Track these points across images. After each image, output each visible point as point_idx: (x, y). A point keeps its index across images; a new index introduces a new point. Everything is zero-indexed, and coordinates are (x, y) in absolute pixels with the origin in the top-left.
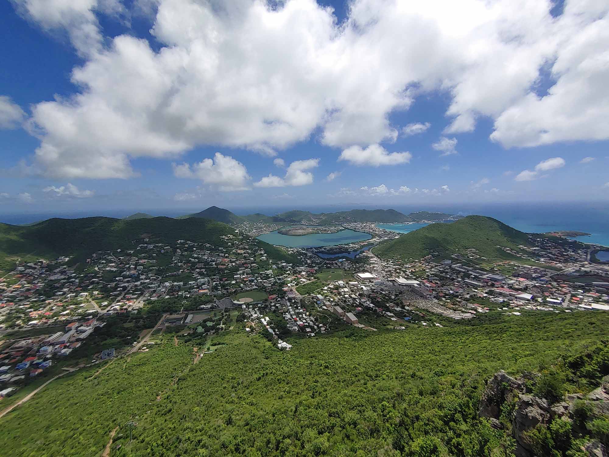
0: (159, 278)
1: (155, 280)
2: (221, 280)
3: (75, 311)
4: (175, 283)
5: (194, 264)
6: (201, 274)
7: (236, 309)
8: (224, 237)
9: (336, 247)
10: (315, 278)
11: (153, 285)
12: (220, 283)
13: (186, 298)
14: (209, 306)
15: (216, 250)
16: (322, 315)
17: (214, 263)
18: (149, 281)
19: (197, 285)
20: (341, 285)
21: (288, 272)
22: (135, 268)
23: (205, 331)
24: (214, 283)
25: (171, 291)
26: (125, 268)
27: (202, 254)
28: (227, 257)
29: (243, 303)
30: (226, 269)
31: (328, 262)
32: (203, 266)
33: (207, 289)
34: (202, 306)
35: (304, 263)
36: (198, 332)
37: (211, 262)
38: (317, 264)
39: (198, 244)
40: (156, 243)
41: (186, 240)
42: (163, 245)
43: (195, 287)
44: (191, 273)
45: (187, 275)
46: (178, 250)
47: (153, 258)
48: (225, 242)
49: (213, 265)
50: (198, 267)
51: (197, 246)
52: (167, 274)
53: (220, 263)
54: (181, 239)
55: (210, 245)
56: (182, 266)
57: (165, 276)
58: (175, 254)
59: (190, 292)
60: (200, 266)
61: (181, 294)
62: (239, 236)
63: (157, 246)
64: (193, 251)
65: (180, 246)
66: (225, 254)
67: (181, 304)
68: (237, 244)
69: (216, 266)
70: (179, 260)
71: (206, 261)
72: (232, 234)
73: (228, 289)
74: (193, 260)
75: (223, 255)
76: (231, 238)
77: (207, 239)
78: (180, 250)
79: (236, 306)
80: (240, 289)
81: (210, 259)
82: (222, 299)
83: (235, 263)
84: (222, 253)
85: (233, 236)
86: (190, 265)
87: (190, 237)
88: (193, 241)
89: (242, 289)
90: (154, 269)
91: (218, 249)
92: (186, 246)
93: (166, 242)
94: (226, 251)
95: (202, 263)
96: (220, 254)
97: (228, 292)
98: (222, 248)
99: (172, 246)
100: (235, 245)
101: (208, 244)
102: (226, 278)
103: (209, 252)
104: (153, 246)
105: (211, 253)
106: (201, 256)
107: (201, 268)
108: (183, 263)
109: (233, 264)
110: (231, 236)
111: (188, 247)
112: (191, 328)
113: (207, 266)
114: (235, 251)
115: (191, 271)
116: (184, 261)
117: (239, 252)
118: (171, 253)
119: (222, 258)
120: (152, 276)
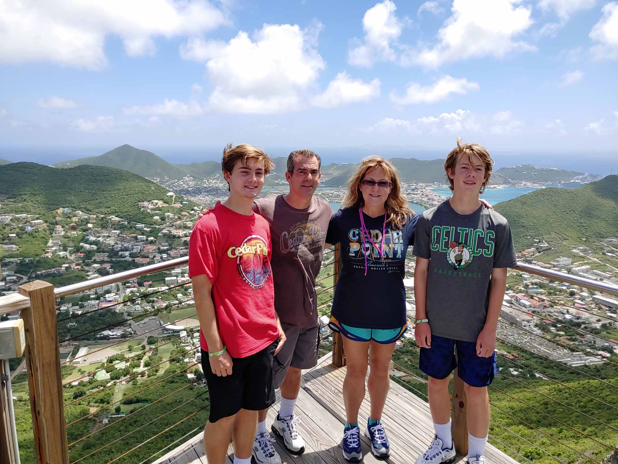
0: (22, 278)
1: (15, 282)
2: (140, 285)
5: (89, 254)
6: (102, 273)
7: (169, 338)
8: (146, 204)
12: (139, 291)
13: (75, 316)
14: (118, 332)
17: (127, 253)
18: (3, 284)
19: (96, 293)
23: (112, 379)
24: (128, 290)
27: (104, 236)
28: (152, 242)
29: (182, 327)
32: (106, 259)
33: (116, 300)
34: (106, 333)
36: (99, 379)
37: (121, 250)
39: (97, 217)
40: (16, 212)
41: (74, 209)
42: (29, 216)
43: (93, 296)
44: (84, 271)
45: (76, 274)
46: (59, 228)
47: (11, 242)
48: (149, 213)
49: (126, 257)
50: (98, 259)
51: (96, 221)
52: (38, 273)
53: (140, 253)
54: (65, 206)
55: (120, 219)
56: (67, 257)
57: (34, 276)
58: (52, 235)
59: (82, 307)
60: (101, 259)
61: (66, 310)
62: (174, 204)
63: (18, 219)
64: (88, 230)
65: (62, 220)
66: (148, 236)
67: (66, 327)
68: (172, 219)
69: (131, 259)
70: (60, 246)
71: (113, 250)
72: (162, 200)
73: (153, 301)
74: (87, 246)
75: (144, 237)
76: (160, 206)
77: (113, 208)
78: (63, 227)
79: (169, 333)
80: (177, 302)
81: (120, 246)
82: (143, 319)
83: (167, 254)
84: (143, 234)
85: (164, 202)
86: (82, 255)
87: (81, 203)
88: (88, 210)
89: (180, 303)
90: (12, 263)
91: (135, 228)
92: (74, 220)
93: (35, 210)
94: (151, 232)
95: (104, 252)
96: (139, 237)
97: (153, 307)
98: (143, 225)
99: (47, 220)
100: (167, 219)
101: (116, 216)
102: (151, 282)
103: (118, 232)
104: (11, 218)
105: (122, 234)
106: (103, 240)
107: (102, 262)
108: (68, 251)
109: (164, 256)
110: (160, 203)
111: (78, 222)
112: (85, 372)
113: (114, 259)
114: (168, 230)
115: (84, 267)
116: (69, 249)
117: (175, 234)
118: (46, 232)
119: (143, 244)
120: (9, 276)
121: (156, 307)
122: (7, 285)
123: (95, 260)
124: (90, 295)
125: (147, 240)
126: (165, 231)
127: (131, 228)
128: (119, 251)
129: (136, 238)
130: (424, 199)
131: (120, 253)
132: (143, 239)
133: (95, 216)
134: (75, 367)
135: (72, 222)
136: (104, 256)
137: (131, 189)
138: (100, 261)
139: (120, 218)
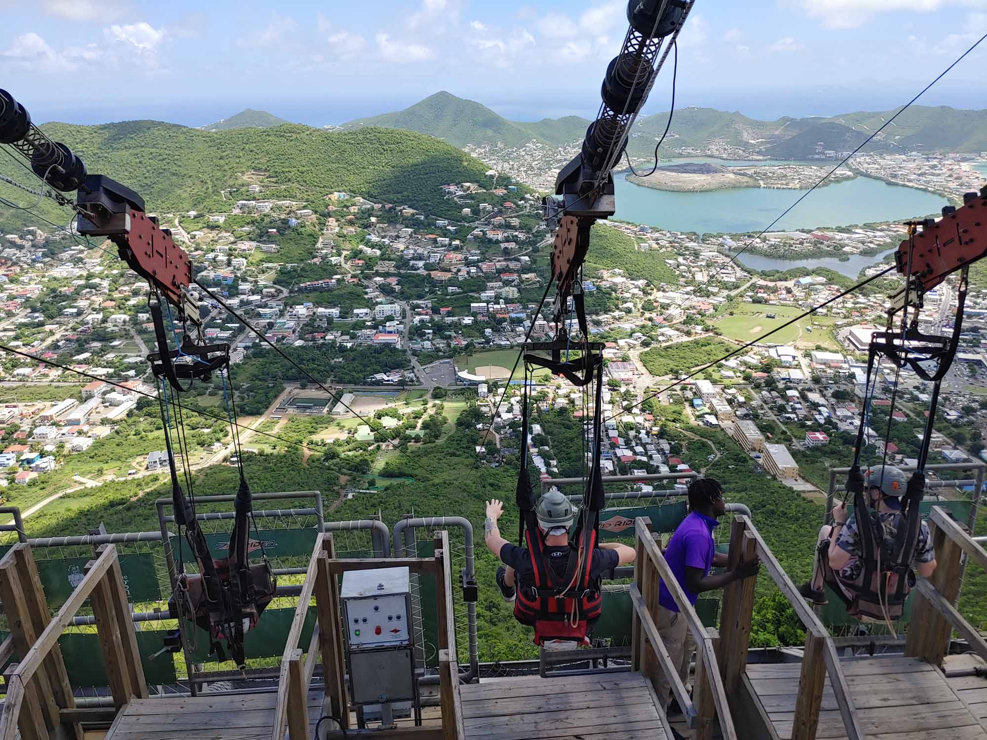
0: (281, 292)
1: (273, 296)
2: (435, 311)
3: (102, 356)
4: (321, 310)
5: (370, 263)
6: (385, 290)
7: (462, 392)
8: (452, 188)
9: (804, 236)
10: (707, 330)
11: (267, 311)
12: (432, 320)
13: (342, 349)
14: (395, 377)
15: (429, 226)
16: (697, 438)
17: (421, 264)
18: (258, 297)
19: (374, 319)
20: (783, 358)
21: (625, 305)
22: (229, 264)
23: (376, 440)
24: (418, 318)
25: (310, 327)
26: (207, 260)
27: (391, 237)
28: (457, 249)
29: (483, 378)
30: (452, 282)
31: (762, 282)
32: (392, 270)
33: (399, 332)
34: (379, 376)
35: (682, 281)
36: (359, 439)
37: (413, 259)
38: (725, 286)
39: (384, 206)
40: (278, 197)
41: (353, 194)
42: (294, 203)
43: (369, 324)
44: (362, 286)
45: (350, 291)
46: (332, 222)
47: (270, 240)
48: (456, 203)
49: (419, 269)
50: (381, 270)
51: (381, 213)
52: (302, 285)
53: (439, 263)
54: (341, 189)
55: (415, 211)
56: (340, 265)
57: (296, 289)
58: (323, 232)
59: (353, 337)
60: (386, 269)
61: (333, 340)
62: (496, 188)
63: (279, 208)
64: (370, 226)
65: (336, 210)
66: (451, 239)
67: (329, 364)
68: (489, 212)
69: (425, 273)
70: (332, 248)
71: (402, 257)
72: (477, 182)
73: (450, 337)
74: (368, 251)
75: (446, 241)
76: (474, 192)
77: (405, 193)
78: (337, 221)
79: (465, 385)
80: (483, 340)
81: (412, 252)
82: (431, 362)
83: (478, 267)
84: (445, 236)
85: (480, 186)
86: (361, 262)
87: (362, 186)
88: (371, 196)
89: (488, 342)
90: (271, 269)
91: (435, 225)
92: (352, 211)
93: (301, 196)
94: (456, 232)
95: (390, 260)
96: (439, 239)
97: (449, 345)
98: (446, 222)
99: (317, 209)
100: (481, 214)
101: (409, 207)
102: (450, 309)
103: (410, 230)
104: (271, 205)
105: (415, 234)
106: (388, 242)
107: (386, 275)
108: (343, 256)
109: (472, 271)
110: (473, 188)
111: (358, 213)
112: (344, 427)
113: (402, 271)
114: (481, 231)
115: (362, 280)
116: (345, 253)
117: (491, 236)
118: (315, 227)
119: (444, 250)
120: (266, 287)
121: (452, 346)
122: (263, 300)
123: (377, 271)
124: (366, 321)
125: (450, 244)
126: (476, 232)
127: (429, 225)
128: (410, 260)
129: (435, 241)
130: (951, 185)
131: (412, 262)
132: (444, 243)
133: (380, 205)
134: (334, 420)
135: (349, 213)
136: (389, 266)
137: (433, 165)
138: (384, 274)
139: (414, 209)
